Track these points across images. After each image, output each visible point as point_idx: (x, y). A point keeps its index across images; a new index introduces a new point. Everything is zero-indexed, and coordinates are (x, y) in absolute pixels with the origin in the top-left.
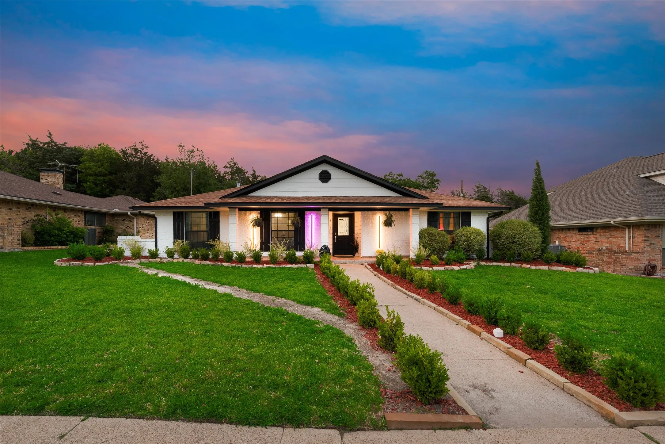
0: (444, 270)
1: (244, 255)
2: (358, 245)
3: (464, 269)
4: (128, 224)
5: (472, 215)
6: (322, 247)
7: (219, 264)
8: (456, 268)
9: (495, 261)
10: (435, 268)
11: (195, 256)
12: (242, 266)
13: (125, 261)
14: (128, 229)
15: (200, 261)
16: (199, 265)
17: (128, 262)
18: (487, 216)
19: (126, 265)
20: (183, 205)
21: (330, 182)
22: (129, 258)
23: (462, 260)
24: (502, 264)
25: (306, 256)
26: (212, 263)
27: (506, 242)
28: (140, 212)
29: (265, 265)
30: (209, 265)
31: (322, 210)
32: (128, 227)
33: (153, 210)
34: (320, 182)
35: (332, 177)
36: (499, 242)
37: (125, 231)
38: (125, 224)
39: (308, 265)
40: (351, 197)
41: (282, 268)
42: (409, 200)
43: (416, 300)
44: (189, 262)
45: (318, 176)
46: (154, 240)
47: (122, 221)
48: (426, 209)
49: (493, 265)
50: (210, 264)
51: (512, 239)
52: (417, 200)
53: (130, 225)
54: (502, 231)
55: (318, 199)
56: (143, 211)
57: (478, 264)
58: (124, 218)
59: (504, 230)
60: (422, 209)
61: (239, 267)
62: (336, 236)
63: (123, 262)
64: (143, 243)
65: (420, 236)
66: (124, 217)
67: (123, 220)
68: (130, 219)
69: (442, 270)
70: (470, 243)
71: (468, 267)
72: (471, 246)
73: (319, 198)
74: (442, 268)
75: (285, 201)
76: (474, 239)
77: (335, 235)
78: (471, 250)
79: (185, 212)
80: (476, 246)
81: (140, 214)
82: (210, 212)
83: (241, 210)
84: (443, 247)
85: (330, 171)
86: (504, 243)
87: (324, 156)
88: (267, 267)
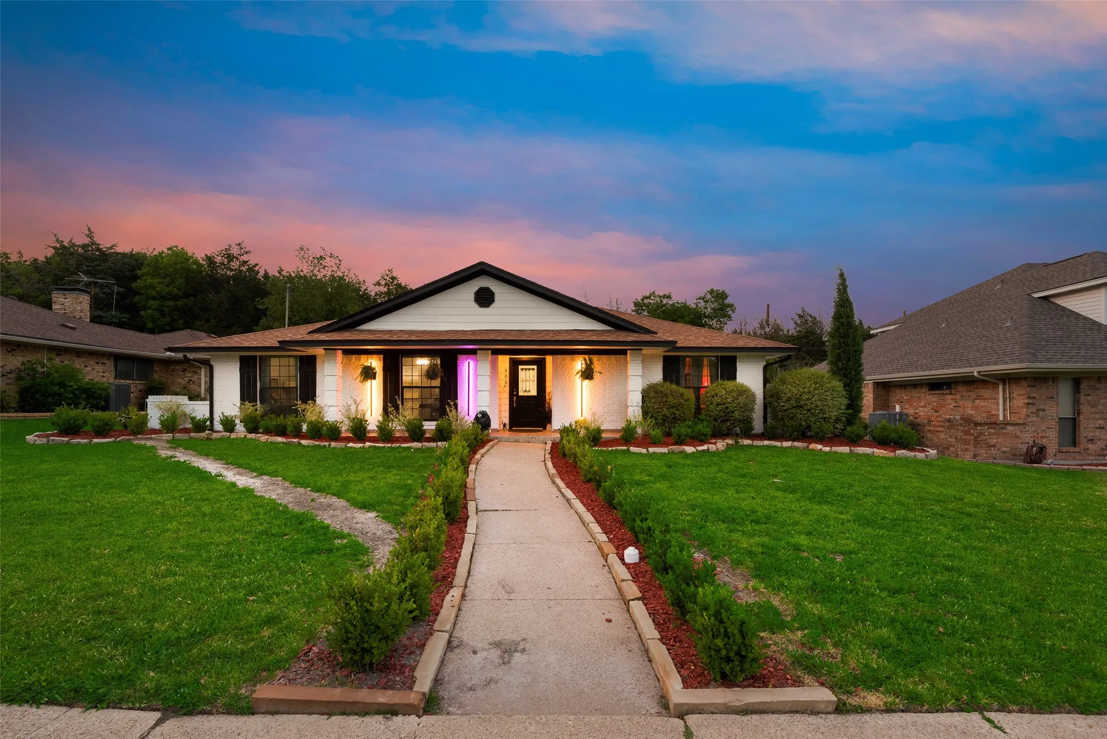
0: (667, 452)
1: (339, 428)
2: (550, 411)
3: (703, 451)
4: (191, 377)
5: (738, 361)
6: (477, 414)
7: (294, 442)
8: (689, 449)
9: (769, 439)
10: (651, 450)
11: (267, 428)
12: (330, 445)
13: (146, 437)
14: (192, 384)
15: (267, 437)
16: (265, 442)
17: (151, 439)
18: (765, 364)
19: (143, 442)
20: (254, 344)
21: (492, 306)
22: (154, 431)
23: (705, 436)
24: (778, 444)
25: (438, 429)
26: (284, 440)
27: (787, 406)
28: (185, 356)
29: (368, 444)
30: (280, 443)
31: (478, 352)
32: (191, 382)
33: (208, 353)
34: (476, 305)
35: (497, 297)
36: (777, 406)
37: (186, 388)
38: (187, 377)
39: (439, 443)
40: (527, 331)
41: (394, 448)
42: (623, 336)
43: (568, 501)
44: (253, 437)
45: (472, 297)
46: (208, 402)
47: (182, 371)
48: (660, 351)
49: (763, 446)
50: (281, 441)
51: (796, 401)
52: (637, 335)
53: (195, 378)
54: (781, 387)
55: (470, 334)
56: (191, 356)
57: (737, 442)
58: (185, 368)
59: (785, 386)
60: (647, 351)
61: (325, 446)
62: (515, 397)
63: (142, 438)
64: (191, 407)
65: (643, 396)
66: (185, 366)
67: (184, 371)
68: (195, 369)
69: (664, 453)
70: (727, 408)
71: (712, 447)
72: (728, 413)
73: (474, 332)
74: (664, 450)
75: (414, 338)
76: (733, 400)
77: (515, 395)
78: (729, 420)
79: (260, 357)
80: (736, 412)
81: (186, 360)
82: (301, 357)
83: (346, 352)
84: (679, 415)
85: (493, 289)
86: (785, 408)
87: (482, 263)
88: (370, 447)
